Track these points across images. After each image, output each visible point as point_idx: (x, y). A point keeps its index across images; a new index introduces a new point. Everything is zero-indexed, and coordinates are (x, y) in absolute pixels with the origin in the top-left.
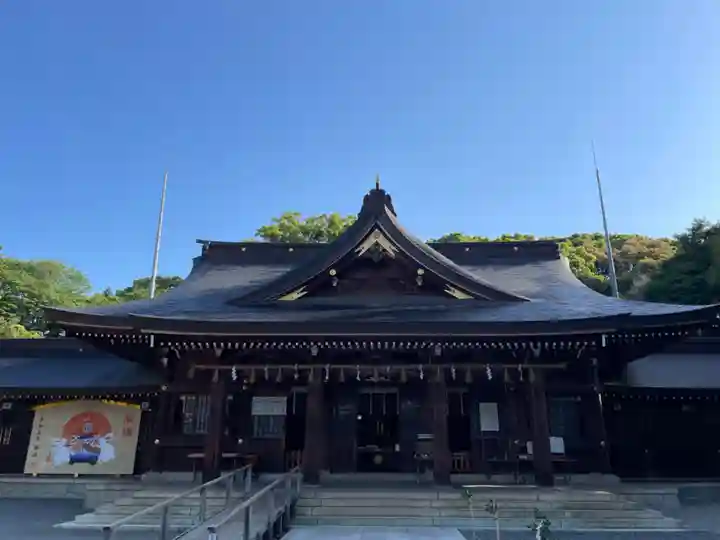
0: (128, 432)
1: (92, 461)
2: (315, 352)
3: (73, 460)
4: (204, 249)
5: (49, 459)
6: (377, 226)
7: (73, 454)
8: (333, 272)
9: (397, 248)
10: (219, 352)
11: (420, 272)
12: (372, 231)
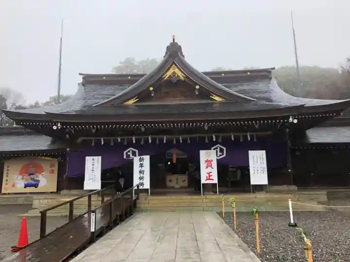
0: (52, 172)
1: (36, 186)
2: (143, 129)
3: (26, 186)
4: (83, 78)
5: (14, 186)
6: (174, 63)
7: (26, 183)
8: (151, 89)
9: (185, 74)
10: (94, 131)
11: (197, 87)
12: (171, 65)
